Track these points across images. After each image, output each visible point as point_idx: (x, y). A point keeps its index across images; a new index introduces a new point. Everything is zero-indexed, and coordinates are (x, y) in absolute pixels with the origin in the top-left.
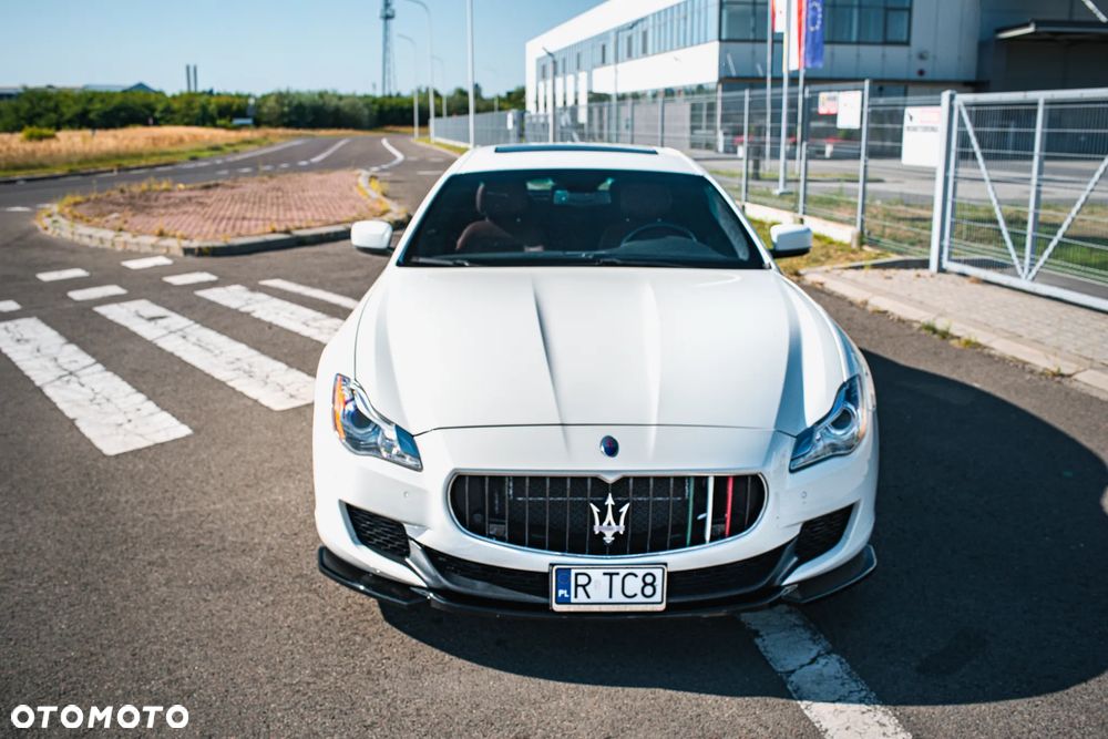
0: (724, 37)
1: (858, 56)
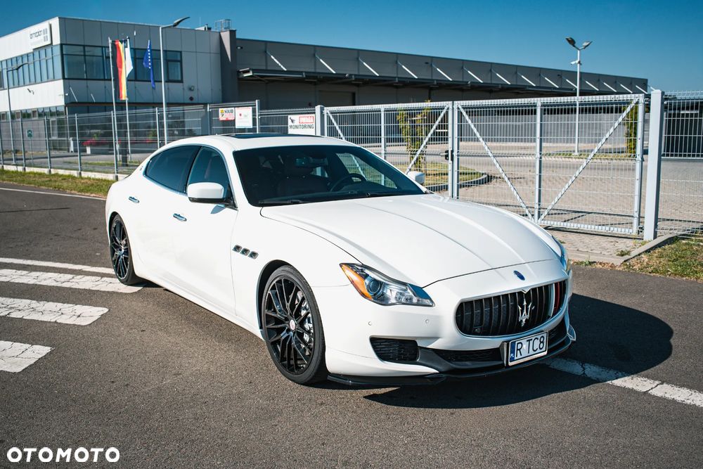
0: (66, 77)
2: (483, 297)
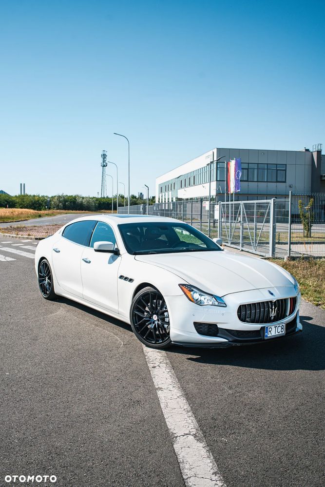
1: (267, 186)
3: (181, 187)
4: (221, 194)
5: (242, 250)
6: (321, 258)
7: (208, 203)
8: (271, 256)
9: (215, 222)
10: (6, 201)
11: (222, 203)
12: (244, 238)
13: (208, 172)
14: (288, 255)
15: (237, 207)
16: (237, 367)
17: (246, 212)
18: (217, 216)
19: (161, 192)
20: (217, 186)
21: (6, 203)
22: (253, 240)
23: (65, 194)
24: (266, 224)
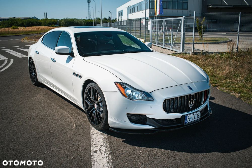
0: (150, 8)
1: (177, 11)
2: (174, 97)
3: (130, 13)
4: (152, 16)
5: (164, 48)
6: (212, 53)
7: (144, 20)
8: (181, 52)
9: (148, 31)
10: (36, 22)
11: (152, 20)
12: (165, 41)
13: (145, 4)
14: (193, 52)
15: (161, 22)
16: (163, 150)
17: (167, 25)
18: (149, 28)
19: (120, 16)
20: (150, 12)
21: (36, 23)
22: (170, 42)
23: (68, 18)
24: (179, 33)
